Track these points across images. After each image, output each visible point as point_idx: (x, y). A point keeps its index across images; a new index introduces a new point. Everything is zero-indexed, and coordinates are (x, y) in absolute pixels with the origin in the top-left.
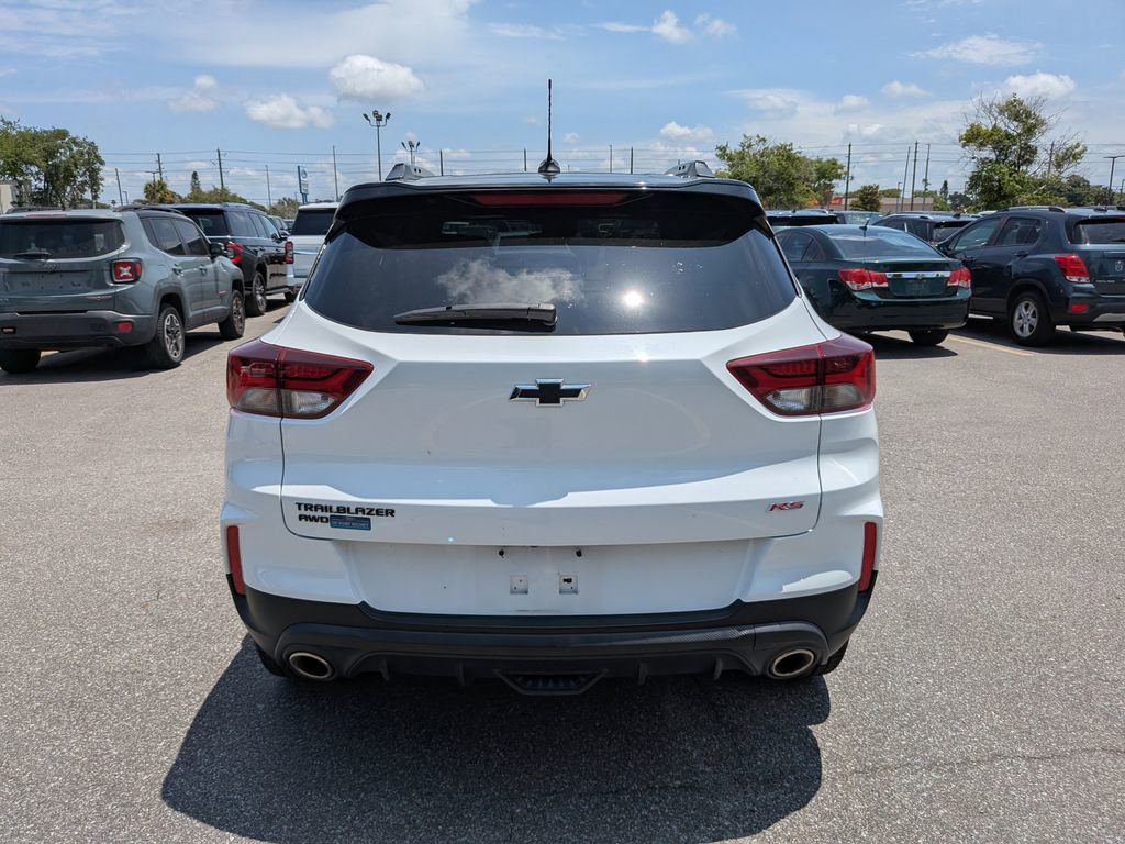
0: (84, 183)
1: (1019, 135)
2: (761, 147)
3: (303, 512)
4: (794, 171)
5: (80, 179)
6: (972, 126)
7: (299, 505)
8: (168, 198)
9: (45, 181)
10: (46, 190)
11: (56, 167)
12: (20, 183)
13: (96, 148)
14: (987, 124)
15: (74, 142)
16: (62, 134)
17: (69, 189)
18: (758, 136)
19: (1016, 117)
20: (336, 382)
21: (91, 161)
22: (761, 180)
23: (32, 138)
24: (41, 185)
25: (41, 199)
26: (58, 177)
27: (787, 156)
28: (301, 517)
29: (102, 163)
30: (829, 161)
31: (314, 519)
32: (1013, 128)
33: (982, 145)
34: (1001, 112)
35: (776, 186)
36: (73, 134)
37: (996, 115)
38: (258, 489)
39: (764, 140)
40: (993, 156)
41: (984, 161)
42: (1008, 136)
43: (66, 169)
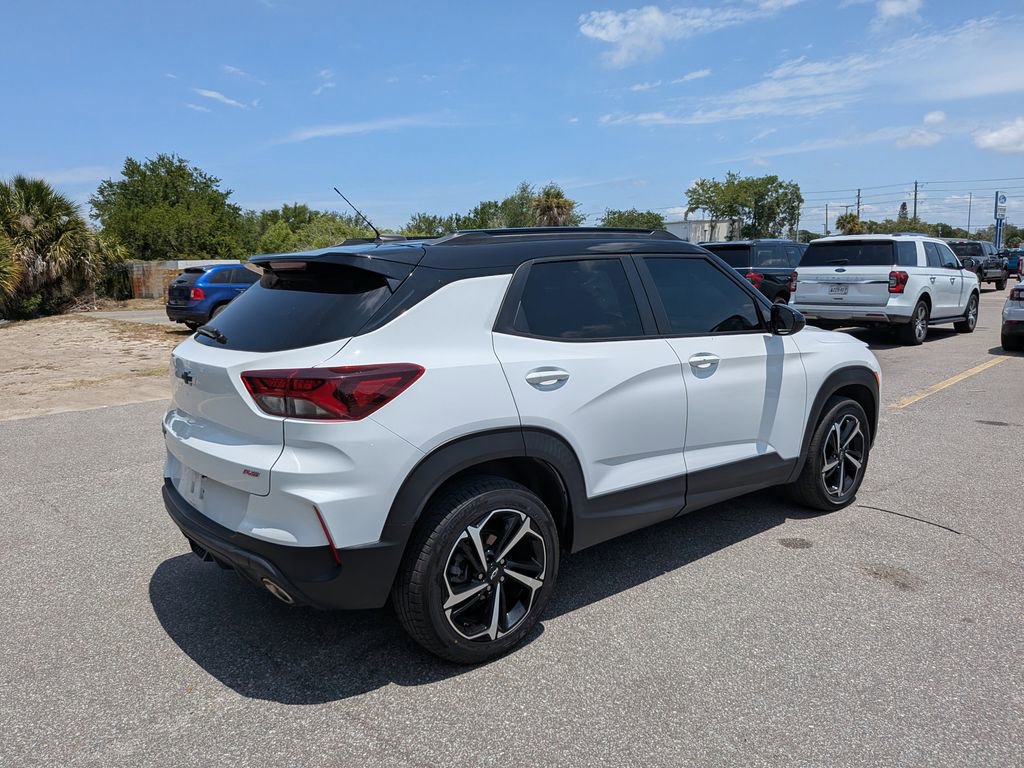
0: (784, 219)
5: (781, 216)
8: (857, 228)
9: (754, 217)
10: (754, 225)
11: (763, 206)
12: (734, 221)
13: (798, 189)
15: (781, 186)
16: (772, 180)
17: (771, 225)
21: (792, 201)
23: (748, 185)
24: (750, 222)
25: (748, 232)
26: (764, 214)
29: (801, 201)
36: (780, 180)
43: (769, 209)
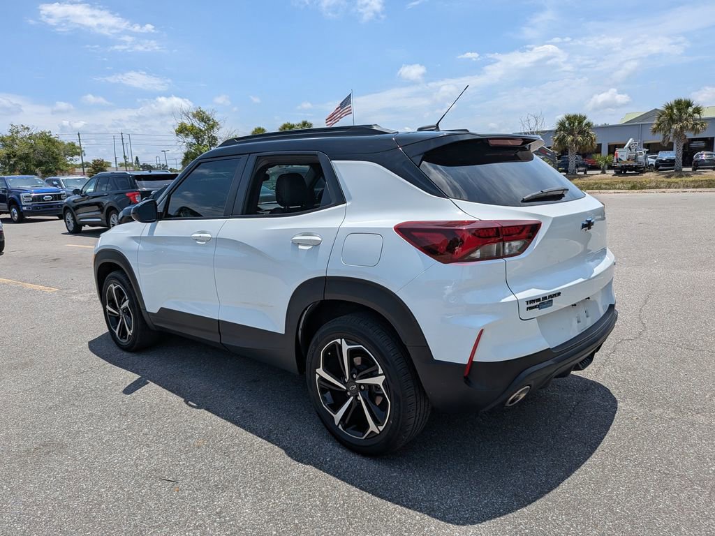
1: (206, 130)
2: (26, 133)
3: (530, 305)
4: (56, 150)
6: (182, 124)
7: (527, 302)
14: (188, 123)
18: (22, 126)
19: (202, 120)
20: (524, 233)
22: (32, 156)
27: (48, 140)
28: (528, 309)
30: (69, 144)
31: (535, 307)
32: (202, 126)
33: (187, 135)
34: (194, 116)
35: (44, 159)
37: (191, 118)
38: (503, 301)
39: (28, 128)
40: (194, 141)
41: (191, 145)
42: (201, 130)
